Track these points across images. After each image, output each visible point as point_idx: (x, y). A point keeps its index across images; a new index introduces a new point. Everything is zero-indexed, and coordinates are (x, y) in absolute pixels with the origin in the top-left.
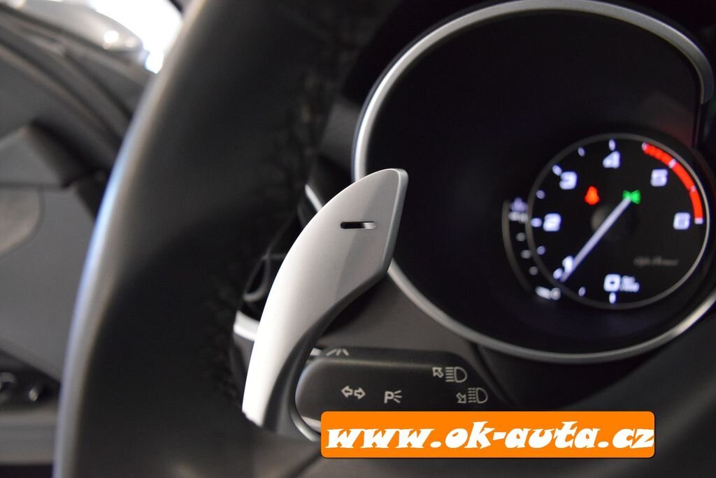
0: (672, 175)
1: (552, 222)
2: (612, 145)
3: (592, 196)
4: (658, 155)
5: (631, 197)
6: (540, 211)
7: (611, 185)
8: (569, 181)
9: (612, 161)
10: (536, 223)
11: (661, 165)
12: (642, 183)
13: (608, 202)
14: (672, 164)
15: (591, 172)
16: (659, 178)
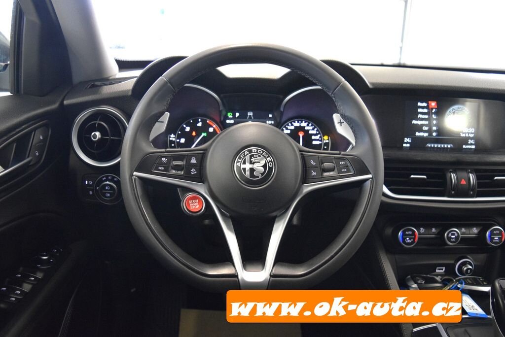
0: (214, 129)
1: (183, 141)
2: (200, 120)
3: (194, 134)
4: (211, 124)
5: (204, 134)
6: (179, 137)
7: (199, 131)
8: (188, 129)
9: (200, 124)
10: (178, 140)
11: (212, 127)
12: (207, 131)
13: (198, 135)
14: (214, 126)
15: (194, 127)
16: (211, 130)
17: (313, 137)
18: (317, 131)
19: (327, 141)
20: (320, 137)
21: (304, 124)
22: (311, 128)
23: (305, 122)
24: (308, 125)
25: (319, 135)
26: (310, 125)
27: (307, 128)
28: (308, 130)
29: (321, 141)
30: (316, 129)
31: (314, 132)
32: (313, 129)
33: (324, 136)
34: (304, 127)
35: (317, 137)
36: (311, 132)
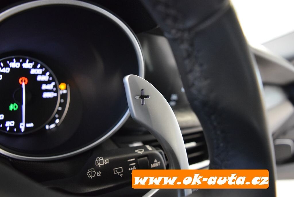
17: (44, 87)
18: (50, 76)
19: (65, 92)
20: (55, 86)
21: (27, 65)
22: (39, 71)
23: (30, 62)
24: (35, 67)
25: (53, 84)
26: (39, 66)
27: (33, 72)
28: (36, 76)
29: (56, 92)
30: (48, 74)
31: (45, 78)
32: (44, 74)
33: (60, 84)
34: (29, 70)
35: (50, 86)
36: (39, 78)
